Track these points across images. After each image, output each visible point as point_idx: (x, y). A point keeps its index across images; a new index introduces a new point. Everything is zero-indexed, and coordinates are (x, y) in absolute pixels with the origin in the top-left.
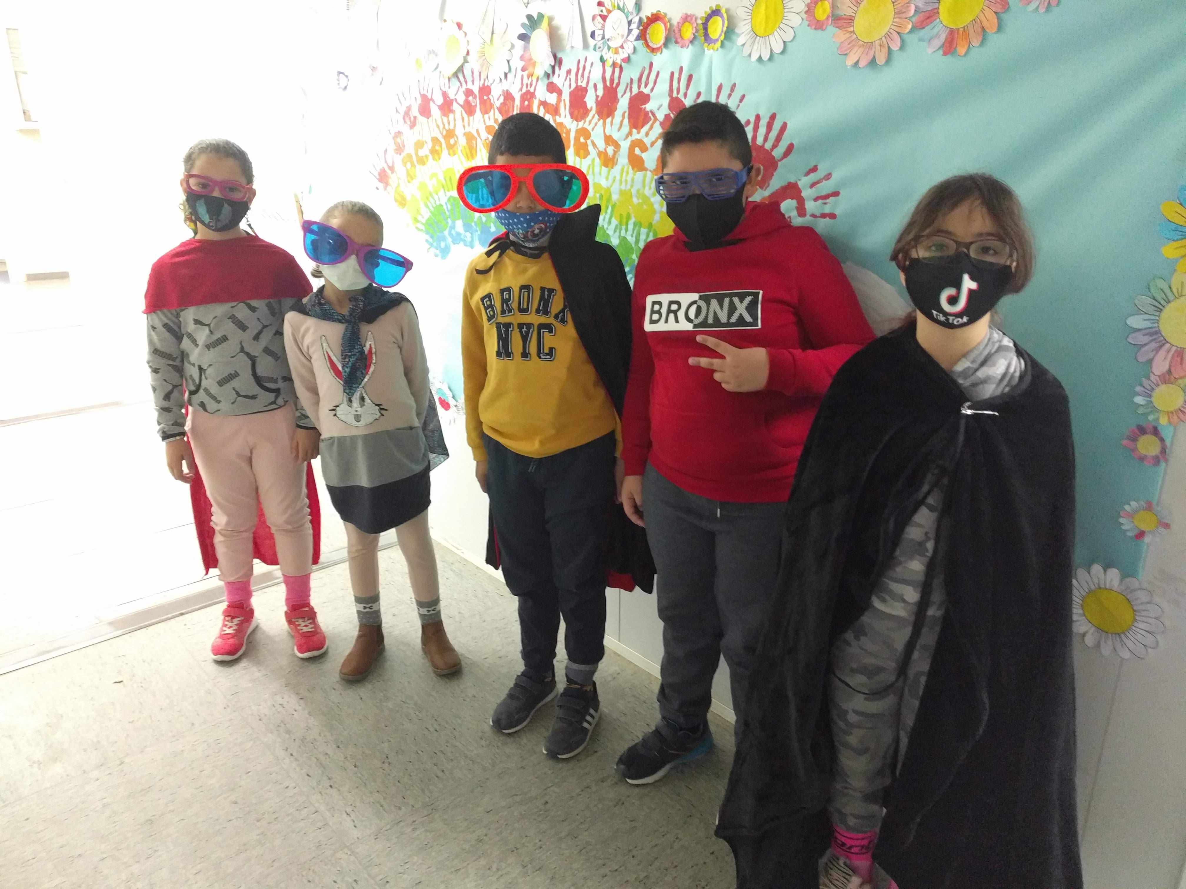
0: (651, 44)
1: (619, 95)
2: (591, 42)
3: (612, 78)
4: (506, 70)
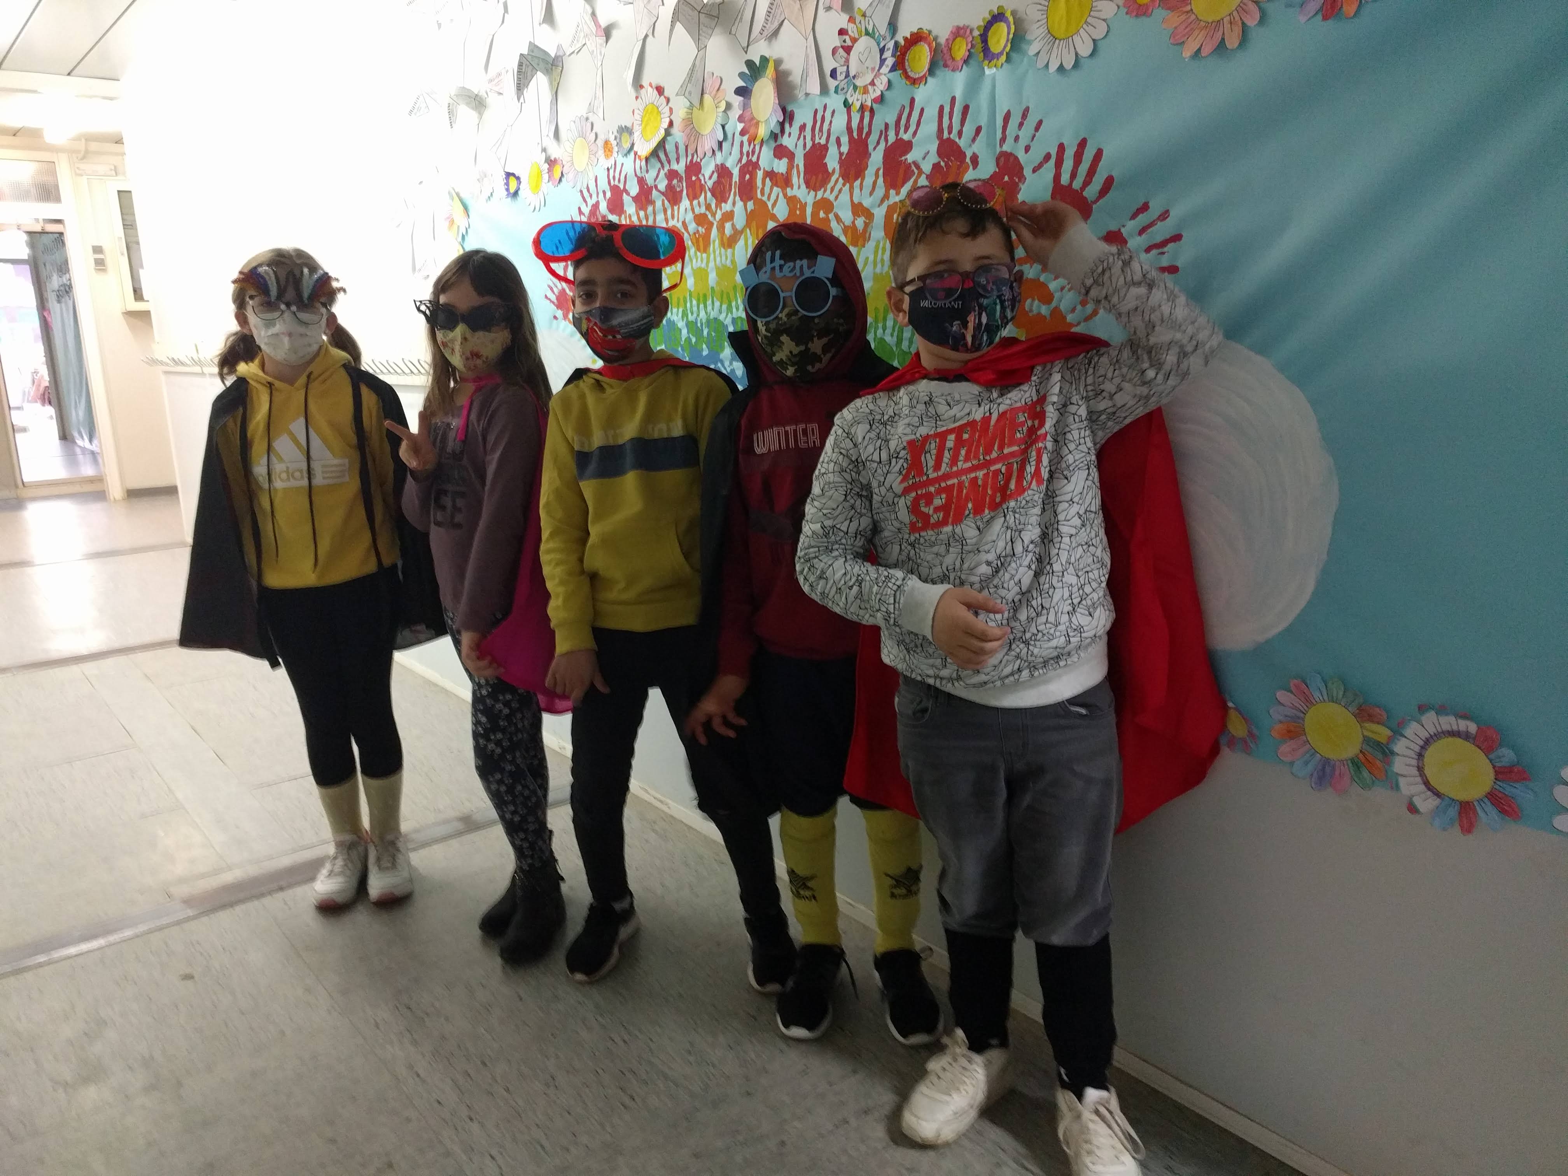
0: (911, 74)
1: (871, 148)
2: (832, 84)
3: (861, 126)
4: (721, 138)
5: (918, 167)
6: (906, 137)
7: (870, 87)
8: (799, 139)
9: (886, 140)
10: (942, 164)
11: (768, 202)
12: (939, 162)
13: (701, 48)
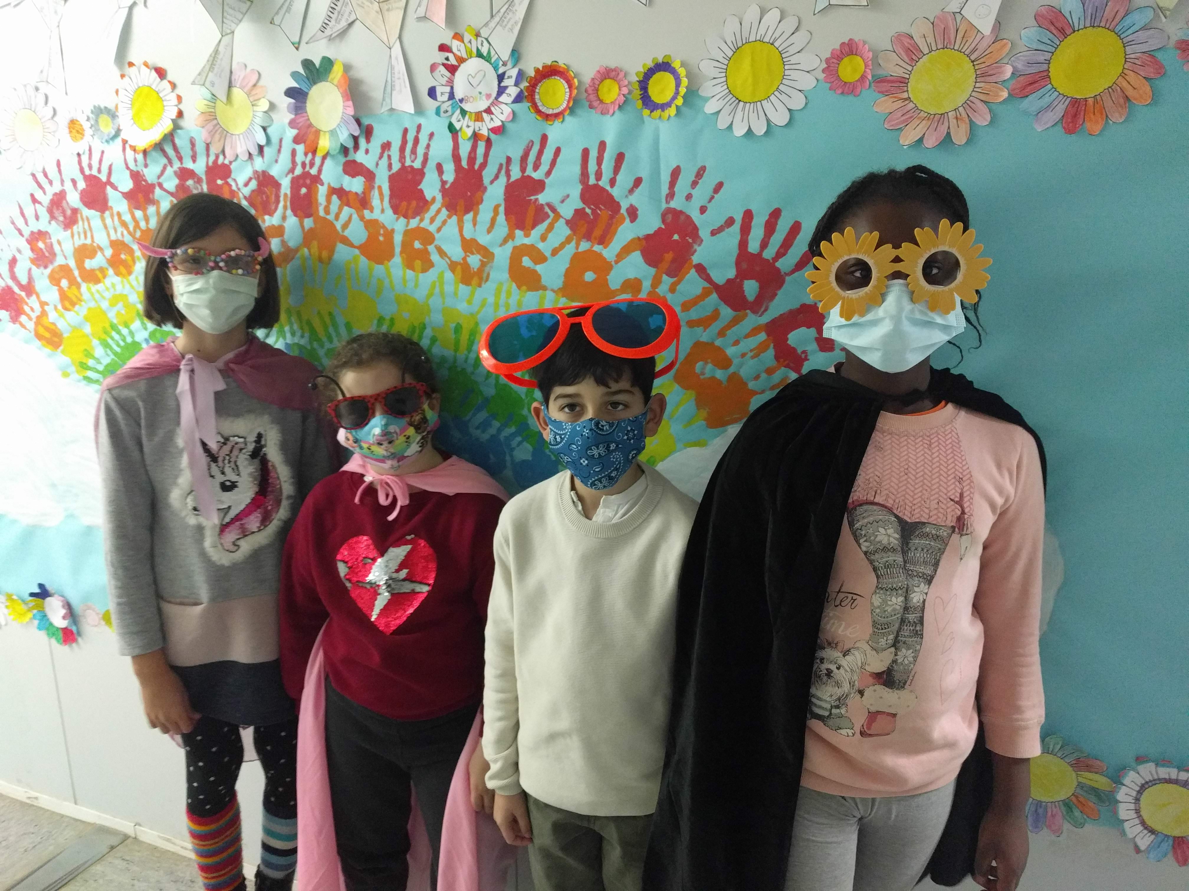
0: (543, 109)
1: (486, 181)
2: (430, 104)
3: (473, 155)
4: (263, 141)
5: (553, 210)
6: (537, 175)
7: (485, 115)
8: (381, 157)
9: (508, 175)
10: (588, 211)
11: (335, 222)
12: (584, 209)
13: (226, 33)
